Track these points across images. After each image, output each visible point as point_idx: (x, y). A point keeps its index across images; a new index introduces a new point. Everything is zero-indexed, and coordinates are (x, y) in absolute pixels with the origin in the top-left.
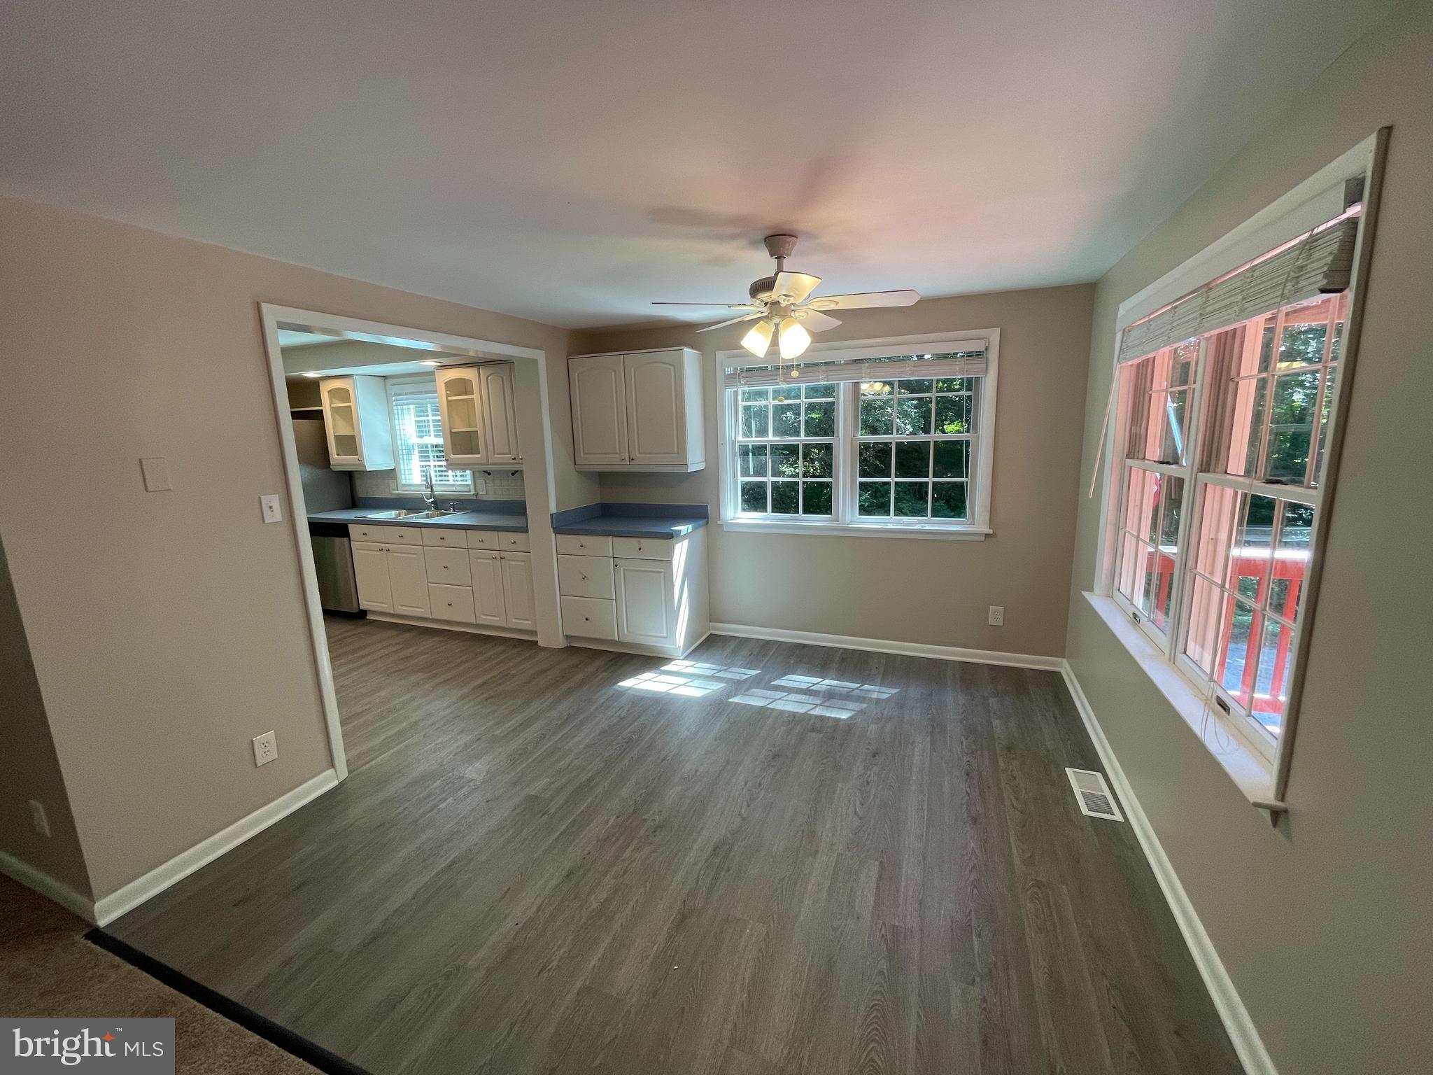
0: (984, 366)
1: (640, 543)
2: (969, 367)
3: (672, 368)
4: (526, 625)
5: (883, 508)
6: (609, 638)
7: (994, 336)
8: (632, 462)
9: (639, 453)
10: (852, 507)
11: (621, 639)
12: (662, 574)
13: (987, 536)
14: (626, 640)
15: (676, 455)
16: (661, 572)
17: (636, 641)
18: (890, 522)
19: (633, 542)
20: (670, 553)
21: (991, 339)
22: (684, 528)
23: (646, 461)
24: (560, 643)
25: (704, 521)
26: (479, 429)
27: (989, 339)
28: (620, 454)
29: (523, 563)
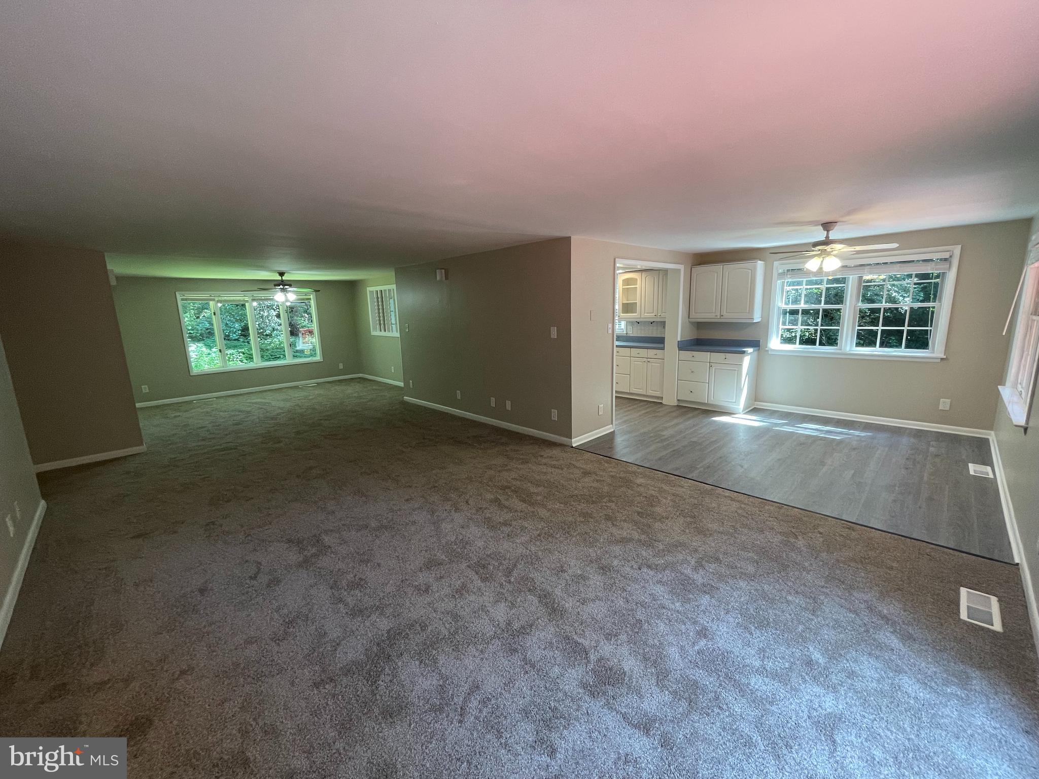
0: (948, 266)
1: (725, 355)
2: (937, 267)
3: (750, 271)
4: (658, 394)
5: (872, 343)
6: (703, 402)
7: (957, 250)
8: (721, 317)
9: (726, 312)
10: (851, 343)
11: (709, 402)
12: (736, 371)
13: (942, 359)
14: (711, 403)
15: (748, 314)
16: (735, 370)
17: (717, 403)
18: (877, 351)
19: (722, 355)
20: (742, 360)
21: (954, 251)
22: (750, 350)
23: (730, 316)
24: (675, 403)
25: (758, 348)
26: (638, 301)
27: (953, 251)
28: (715, 313)
29: (659, 364)
